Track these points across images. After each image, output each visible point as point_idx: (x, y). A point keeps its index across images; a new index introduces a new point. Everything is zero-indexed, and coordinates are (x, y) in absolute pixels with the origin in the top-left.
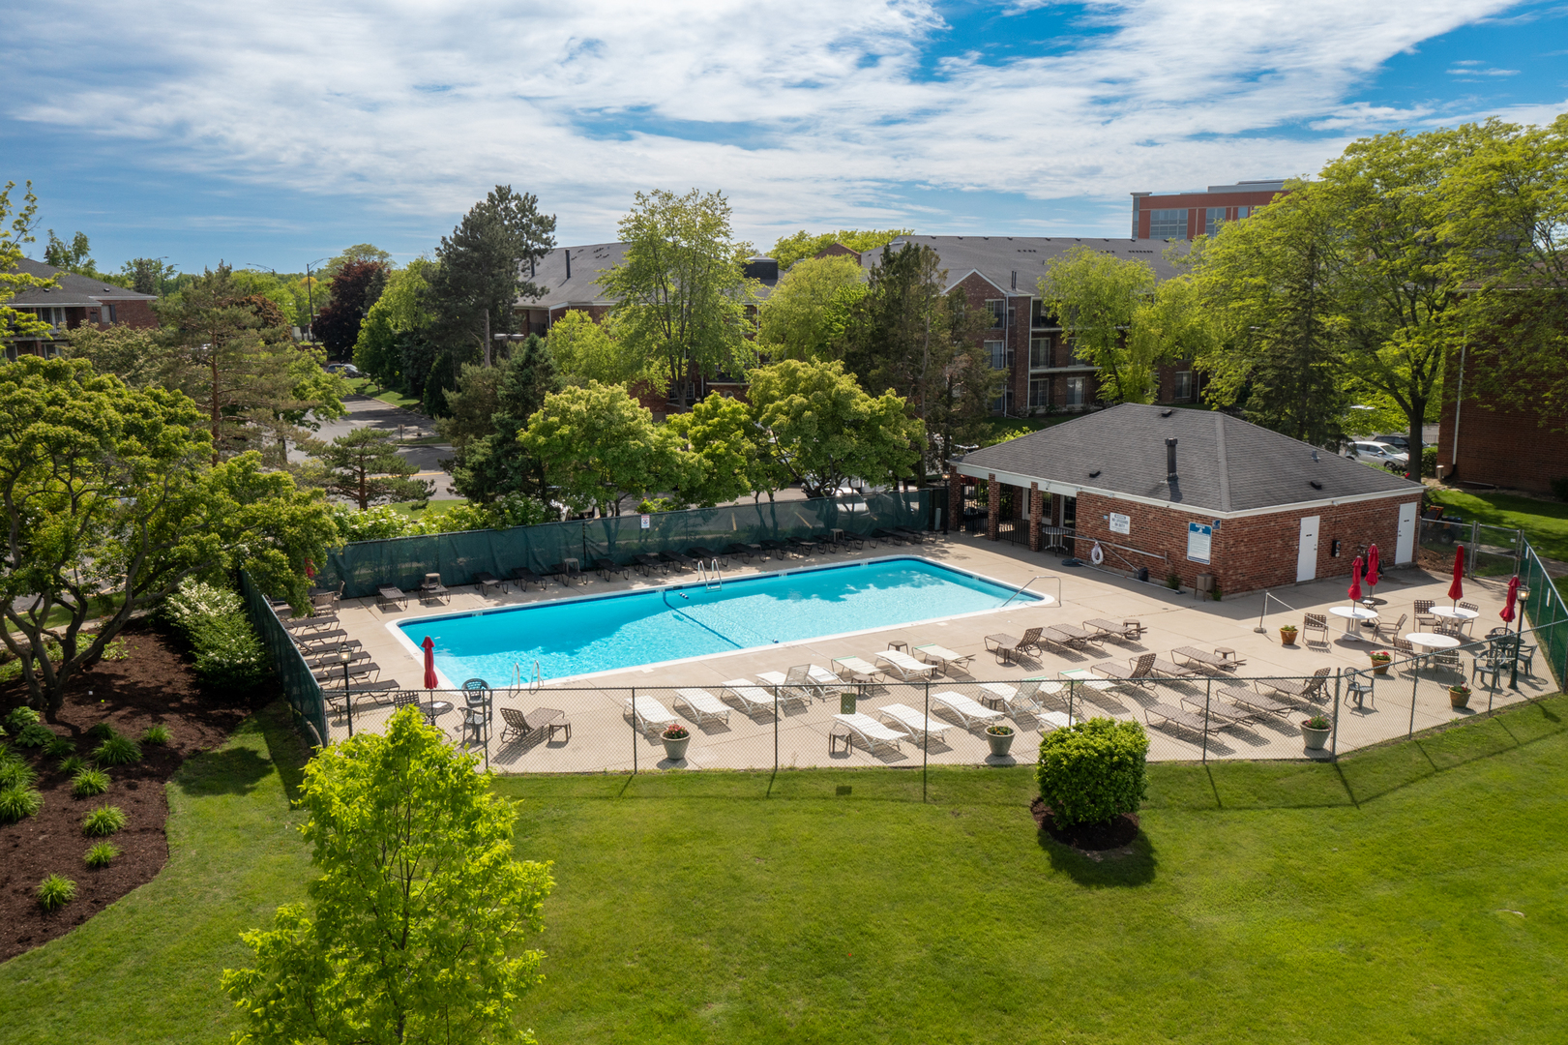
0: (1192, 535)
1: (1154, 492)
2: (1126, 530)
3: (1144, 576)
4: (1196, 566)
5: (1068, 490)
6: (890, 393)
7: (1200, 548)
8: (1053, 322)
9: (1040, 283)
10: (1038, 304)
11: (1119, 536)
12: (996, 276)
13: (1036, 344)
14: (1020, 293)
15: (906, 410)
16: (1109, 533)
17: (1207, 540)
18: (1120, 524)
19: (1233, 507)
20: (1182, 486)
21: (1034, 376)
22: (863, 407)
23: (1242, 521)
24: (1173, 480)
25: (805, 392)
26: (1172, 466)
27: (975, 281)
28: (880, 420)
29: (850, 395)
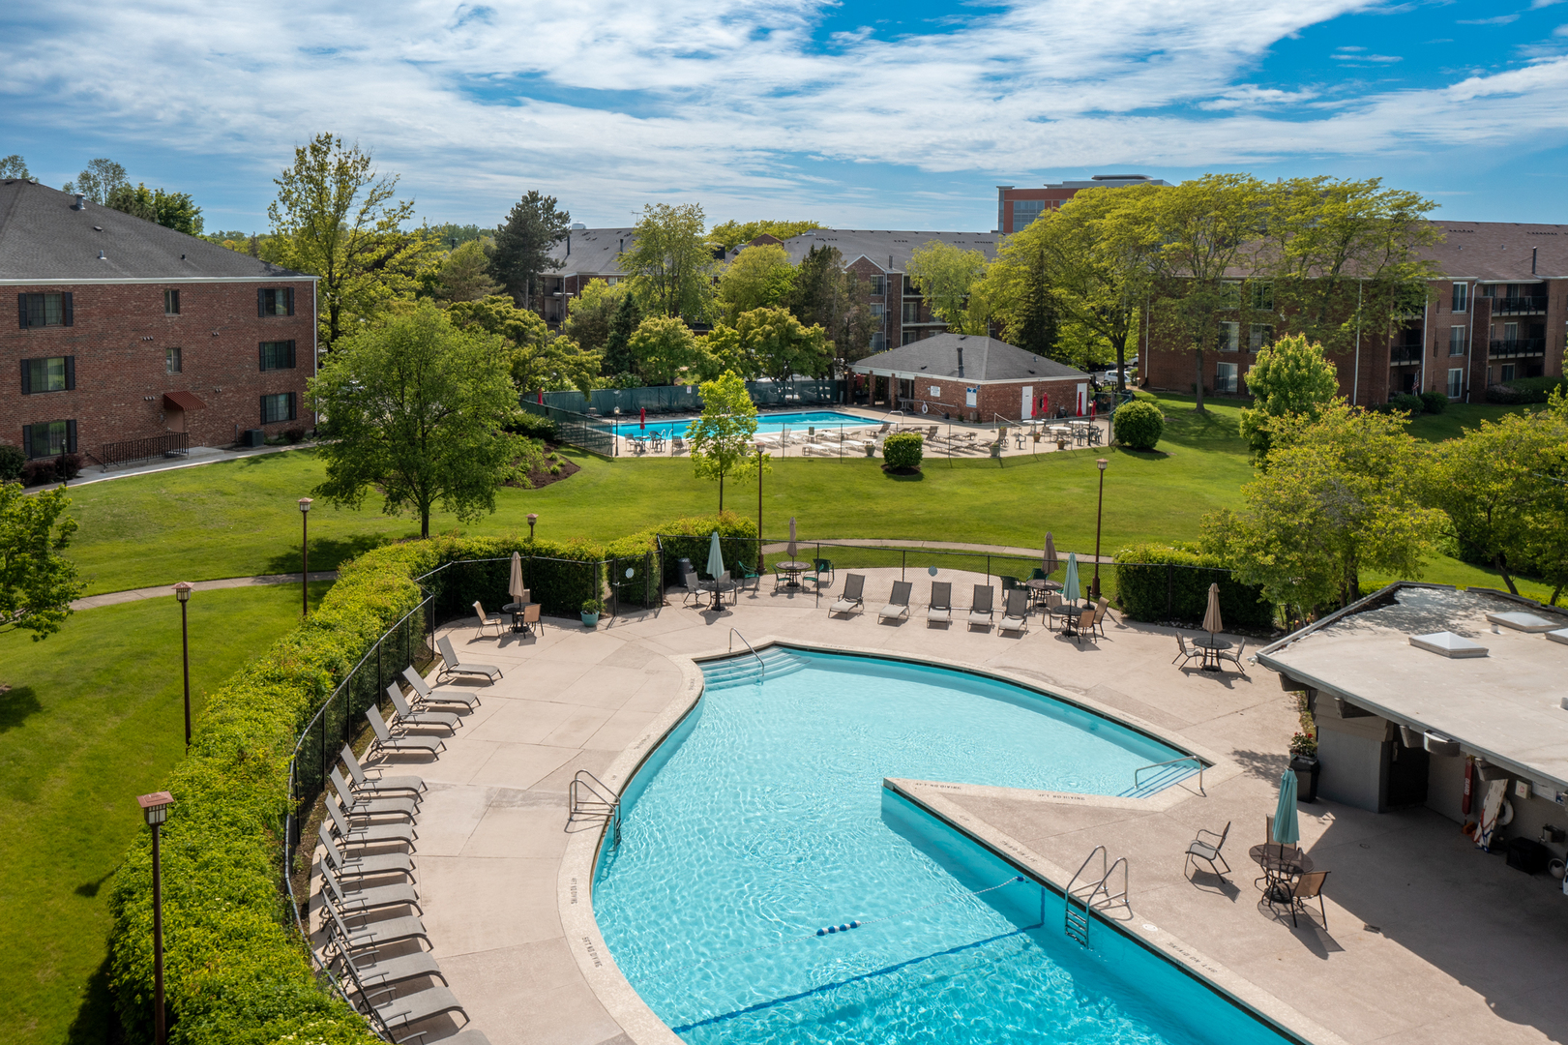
0: (968, 394)
1: (950, 375)
2: (938, 395)
3: (947, 417)
4: (971, 409)
5: (910, 376)
6: (816, 325)
7: (972, 400)
8: (917, 291)
9: (908, 265)
10: (907, 279)
11: (935, 398)
12: (878, 259)
13: (906, 307)
14: (895, 271)
15: (824, 335)
16: (930, 397)
17: (975, 395)
18: (935, 392)
19: (986, 379)
20: (964, 371)
21: (905, 328)
22: (802, 332)
23: (991, 386)
24: (961, 368)
25: (771, 324)
26: (960, 361)
27: (863, 262)
28: (811, 339)
29: (796, 326)
